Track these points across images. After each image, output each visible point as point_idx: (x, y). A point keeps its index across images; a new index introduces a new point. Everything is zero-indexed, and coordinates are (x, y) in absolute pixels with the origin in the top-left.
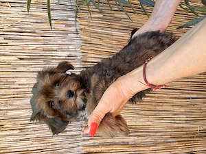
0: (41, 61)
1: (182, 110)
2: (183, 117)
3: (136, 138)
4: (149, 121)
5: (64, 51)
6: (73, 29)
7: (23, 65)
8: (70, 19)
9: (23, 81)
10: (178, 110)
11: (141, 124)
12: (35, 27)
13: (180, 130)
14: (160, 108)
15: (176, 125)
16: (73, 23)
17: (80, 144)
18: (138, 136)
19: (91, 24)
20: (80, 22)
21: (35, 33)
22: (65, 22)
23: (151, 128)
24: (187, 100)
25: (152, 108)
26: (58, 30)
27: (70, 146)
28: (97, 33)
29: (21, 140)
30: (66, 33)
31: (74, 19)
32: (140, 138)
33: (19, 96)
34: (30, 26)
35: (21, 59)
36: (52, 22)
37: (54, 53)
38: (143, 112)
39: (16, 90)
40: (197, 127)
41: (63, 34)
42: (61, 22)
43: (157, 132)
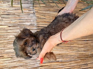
0: (19, 27)
1: (82, 46)
2: (83, 49)
3: (62, 59)
4: (68, 51)
5: (29, 22)
6: (32, 12)
8: (30, 7)
9: (11, 36)
10: (80, 46)
11: (64, 53)
12: (14, 12)
13: (81, 54)
14: (73, 46)
16: (32, 9)
17: (38, 62)
18: (63, 58)
19: (40, 9)
20: (35, 8)
21: (15, 14)
23: (69, 54)
24: (84, 41)
25: (69, 45)
26: (25, 13)
27: (34, 63)
28: (43, 13)
29: (12, 62)
30: (29, 14)
31: (32, 7)
33: (9, 43)
34: (12, 12)
35: (9, 27)
36: (23, 9)
37: (24, 23)
38: (65, 48)
39: (8, 41)
40: (89, 53)
42: (27, 9)
43: (71, 56)
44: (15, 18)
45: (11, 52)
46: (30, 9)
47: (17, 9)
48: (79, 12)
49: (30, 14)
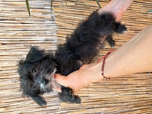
0: (22, 46)
1: (143, 83)
2: (144, 89)
3: (106, 109)
4: (116, 94)
5: (42, 36)
6: (49, 16)
7: (5, 50)
8: (46, 7)
9: (6, 64)
10: (140, 83)
11: (110, 96)
12: (14, 14)
13: (141, 99)
14: (126, 83)
15: (138, 96)
16: (49, 11)
18: (108, 107)
19: (64, 12)
20: (55, 10)
21: (15, 20)
22: (41, 10)
23: (119, 99)
24: (147, 74)
25: (119, 82)
26: (36, 17)
28: (70, 19)
31: (50, 8)
32: (109, 109)
34: (10, 15)
35: (3, 44)
36: (31, 10)
37: (33, 38)
38: (112, 87)
41: (41, 21)
42: (38, 10)
43: (123, 103)
44: (15, 27)
45: (6, 97)
46: (44, 10)
47: (19, 10)
48: (136, 20)
49: (44, 21)
